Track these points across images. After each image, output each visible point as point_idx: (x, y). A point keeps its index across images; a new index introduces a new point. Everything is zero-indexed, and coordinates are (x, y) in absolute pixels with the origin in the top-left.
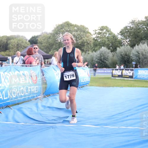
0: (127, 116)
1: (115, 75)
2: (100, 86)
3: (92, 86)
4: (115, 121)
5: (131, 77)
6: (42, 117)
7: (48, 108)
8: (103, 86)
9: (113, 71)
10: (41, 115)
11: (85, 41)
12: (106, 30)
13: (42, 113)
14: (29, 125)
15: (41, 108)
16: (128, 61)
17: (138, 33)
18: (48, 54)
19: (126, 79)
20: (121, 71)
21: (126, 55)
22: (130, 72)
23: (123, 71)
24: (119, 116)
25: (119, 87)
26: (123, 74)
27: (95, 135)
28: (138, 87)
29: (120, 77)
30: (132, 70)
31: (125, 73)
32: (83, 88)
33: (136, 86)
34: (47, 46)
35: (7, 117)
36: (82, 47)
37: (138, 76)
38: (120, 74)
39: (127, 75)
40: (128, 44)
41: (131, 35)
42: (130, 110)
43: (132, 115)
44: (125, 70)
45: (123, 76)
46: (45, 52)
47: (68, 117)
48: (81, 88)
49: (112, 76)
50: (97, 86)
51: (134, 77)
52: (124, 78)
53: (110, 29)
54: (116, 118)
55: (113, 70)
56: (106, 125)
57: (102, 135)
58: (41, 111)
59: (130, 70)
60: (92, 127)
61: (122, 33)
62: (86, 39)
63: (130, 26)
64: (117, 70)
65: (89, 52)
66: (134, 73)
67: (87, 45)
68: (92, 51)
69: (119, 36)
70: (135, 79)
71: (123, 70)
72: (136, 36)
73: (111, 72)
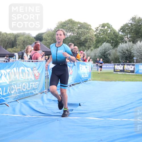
0: (129, 109)
1: (117, 70)
2: (103, 81)
3: (95, 80)
4: (117, 113)
5: (133, 72)
6: (47, 110)
7: (53, 101)
8: (106, 81)
9: (115, 66)
10: (46, 108)
11: (88, 38)
12: (107, 27)
13: (48, 106)
14: (36, 118)
15: (46, 101)
16: (129, 56)
17: (140, 29)
19: (127, 73)
20: (122, 66)
21: (127, 50)
22: (132, 67)
23: (125, 66)
24: (122, 109)
25: (121, 81)
26: (125, 69)
27: (99, 127)
28: (139, 81)
29: (122, 72)
30: (134, 65)
31: (127, 68)
32: (86, 82)
33: (137, 80)
35: (14, 110)
36: (85, 44)
37: (140, 71)
38: (122, 69)
39: (129, 70)
40: (129, 40)
41: (132, 31)
42: (132, 103)
43: (134, 107)
44: (127, 65)
45: (125, 71)
47: (73, 110)
48: (85, 83)
49: (114, 71)
50: (100, 80)
51: (135, 72)
52: (125, 73)
53: (111, 26)
54: (119, 110)
55: (115, 65)
56: (110, 117)
57: (106, 127)
58: (46, 104)
59: (131, 65)
60: (96, 119)
61: (123, 29)
62: (89, 35)
63: (131, 23)
64: (119, 65)
65: (92, 48)
66: (135, 67)
67: (90, 41)
68: (94, 47)
69: (120, 33)
70: (136, 74)
71: (125, 65)
72: (137, 33)
73: (113, 67)
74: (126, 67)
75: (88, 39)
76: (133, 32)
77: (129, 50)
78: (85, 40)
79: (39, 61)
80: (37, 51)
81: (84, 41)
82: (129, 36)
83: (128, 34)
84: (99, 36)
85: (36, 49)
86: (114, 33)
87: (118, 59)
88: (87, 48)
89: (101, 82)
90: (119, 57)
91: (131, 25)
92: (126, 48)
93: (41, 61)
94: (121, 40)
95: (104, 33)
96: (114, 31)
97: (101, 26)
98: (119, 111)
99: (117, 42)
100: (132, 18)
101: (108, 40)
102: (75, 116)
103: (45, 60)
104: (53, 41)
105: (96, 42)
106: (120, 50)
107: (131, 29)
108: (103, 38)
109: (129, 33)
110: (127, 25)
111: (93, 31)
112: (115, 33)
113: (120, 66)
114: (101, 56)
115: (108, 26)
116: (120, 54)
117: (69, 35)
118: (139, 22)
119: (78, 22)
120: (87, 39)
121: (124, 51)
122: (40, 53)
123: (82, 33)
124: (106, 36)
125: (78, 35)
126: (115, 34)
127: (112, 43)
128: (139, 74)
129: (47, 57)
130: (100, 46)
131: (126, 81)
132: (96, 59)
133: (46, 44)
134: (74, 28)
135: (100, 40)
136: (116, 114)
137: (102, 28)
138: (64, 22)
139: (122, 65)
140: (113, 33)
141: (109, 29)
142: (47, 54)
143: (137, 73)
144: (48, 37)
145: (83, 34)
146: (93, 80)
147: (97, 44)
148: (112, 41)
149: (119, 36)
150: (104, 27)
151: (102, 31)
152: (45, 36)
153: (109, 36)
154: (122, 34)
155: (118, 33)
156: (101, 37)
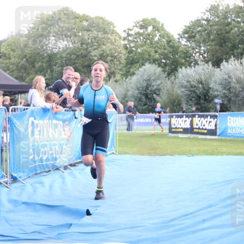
0: (204, 221)
1: (176, 128)
2: (143, 155)
3: (125, 153)
5: (212, 132)
7: (24, 205)
8: (150, 154)
9: (172, 119)
10: (7, 221)
11: (108, 52)
12: (153, 27)
16: (205, 96)
17: (228, 32)
19: (200, 136)
21: (201, 83)
22: (210, 122)
23: (194, 119)
25: (186, 155)
26: (195, 126)
29: (188, 133)
30: (215, 117)
31: (199, 124)
33: (224, 152)
34: (23, 64)
37: (229, 131)
38: (188, 126)
39: (204, 128)
40: (204, 58)
41: (212, 38)
42: (210, 206)
43: (215, 217)
44: (198, 117)
45: (195, 130)
46: (16, 78)
47: (71, 225)
49: (170, 131)
50: (135, 154)
51: (218, 134)
52: (196, 136)
53: (162, 25)
54: (180, 224)
55: (171, 117)
59: (209, 117)
61: (190, 33)
62: (108, 47)
63: (207, 18)
64: (181, 117)
65: (118, 77)
66: (218, 123)
67: (112, 60)
68: (123, 75)
69: (183, 42)
70: (220, 137)
71: (194, 116)
72: (222, 41)
73: (168, 121)
74: (198, 122)
75: (107, 55)
76: (213, 41)
77: (204, 83)
82: (202, 48)
83: (201, 45)
84: (134, 49)
86: (169, 42)
87: (179, 104)
90: (182, 99)
91: (208, 24)
92: (198, 77)
94: (184, 58)
95: (146, 42)
96: (168, 37)
97: (138, 25)
98: (180, 226)
99: (175, 64)
100: (209, 7)
101: (155, 57)
103: (4, 105)
104: (24, 59)
105: (127, 63)
106: (184, 82)
107: (206, 32)
108: (142, 54)
109: (204, 41)
110: (197, 23)
111: (120, 38)
112: (171, 41)
113: (184, 118)
114: (139, 95)
115: (155, 24)
116: (183, 90)
117: (63, 47)
118: (226, 17)
119: (84, 15)
121: (192, 83)
123: (92, 41)
124: (151, 49)
125: (84, 46)
126: (171, 44)
127: (165, 64)
128: (228, 138)
129: (8, 98)
130: (136, 73)
131: (197, 154)
133: (9, 67)
135: (135, 57)
137: (141, 29)
139: (187, 116)
140: (166, 43)
141: (157, 32)
142: (10, 92)
143: (224, 136)
144: (13, 51)
145: (96, 44)
146: (119, 154)
147: (130, 68)
148: (163, 61)
149: (180, 49)
150: (147, 28)
151: (141, 38)
152: (6, 49)
153: (157, 49)
154: (188, 43)
155: (179, 42)
156: (139, 50)
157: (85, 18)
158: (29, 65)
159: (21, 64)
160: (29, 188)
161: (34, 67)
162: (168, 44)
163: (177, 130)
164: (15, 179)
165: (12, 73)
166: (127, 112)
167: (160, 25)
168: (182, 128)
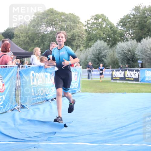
0: (132, 130)
1: (116, 77)
2: (97, 92)
3: (86, 92)
5: (137, 80)
7: (28, 121)
8: (101, 92)
9: (113, 72)
10: (19, 130)
11: (76, 34)
12: (102, 19)
14: (4, 144)
16: (132, 59)
17: (145, 22)
18: (27, 52)
19: (129, 82)
20: (123, 73)
21: (130, 51)
22: (135, 74)
23: (126, 72)
25: (121, 93)
26: (126, 76)
29: (122, 80)
30: (138, 71)
31: (129, 75)
33: (143, 91)
36: (72, 42)
37: (146, 79)
38: (122, 76)
39: (132, 77)
40: (132, 37)
41: (136, 25)
42: (136, 122)
44: (128, 71)
45: (126, 79)
46: (23, 49)
47: (56, 132)
49: (112, 79)
50: (92, 92)
51: (140, 80)
52: (127, 82)
53: (107, 18)
54: (119, 132)
55: (113, 71)
59: (135, 71)
61: (123, 22)
62: (77, 31)
63: (133, 14)
64: (119, 71)
65: (82, 48)
66: (140, 74)
67: (79, 39)
68: (85, 47)
69: (120, 28)
70: (141, 83)
71: (126, 70)
72: (142, 27)
73: (111, 73)
75: (76, 36)
76: (136, 27)
77: (131, 51)
78: (72, 37)
79: (9, 67)
80: (6, 53)
81: (70, 39)
82: (131, 31)
83: (130, 29)
84: (91, 32)
85: (4, 50)
86: (111, 28)
87: (117, 63)
88: (75, 48)
89: (94, 94)
90: (119, 61)
91: (134, 17)
92: (128, 48)
93: (11, 66)
94: (120, 37)
95: (98, 28)
96: (111, 25)
97: (93, 18)
98: (119, 134)
99: (115, 40)
100: (135, 7)
101: (103, 36)
102: (58, 142)
104: (28, 38)
105: (87, 40)
106: (120, 51)
107: (133, 22)
108: (96, 34)
109: (132, 27)
110: (128, 17)
111: (83, 25)
112: (112, 27)
113: (120, 72)
114: (94, 58)
115: (103, 17)
116: (119, 55)
117: (50, 31)
118: (144, 13)
119: (62, 12)
120: (74, 35)
121: (125, 51)
122: (9, 55)
123: (67, 27)
124: (101, 32)
126: (112, 29)
127: (109, 41)
128: (146, 83)
129: (19, 60)
130: (92, 46)
131: (128, 92)
132: (86, 63)
133: (19, 42)
134: (56, 20)
135: (92, 36)
136: (114, 137)
137: (95, 20)
138: (42, 13)
139: (122, 70)
140: (109, 28)
141: (104, 22)
142: (20, 57)
144: (22, 33)
145: (69, 29)
146: (83, 92)
147: (89, 43)
148: (108, 39)
149: (118, 32)
150: (98, 20)
151: (95, 25)
152: (17, 32)
153: (104, 32)
154: (122, 28)
155: (117, 28)
156: (94, 33)
157: (63, 14)
158: (31, 41)
159: (26, 41)
160: (31, 112)
161: (33, 42)
162: (110, 29)
163: (116, 78)
164: (23, 107)
165: (21, 46)
166: (87, 68)
167: (106, 18)
168: (119, 77)
